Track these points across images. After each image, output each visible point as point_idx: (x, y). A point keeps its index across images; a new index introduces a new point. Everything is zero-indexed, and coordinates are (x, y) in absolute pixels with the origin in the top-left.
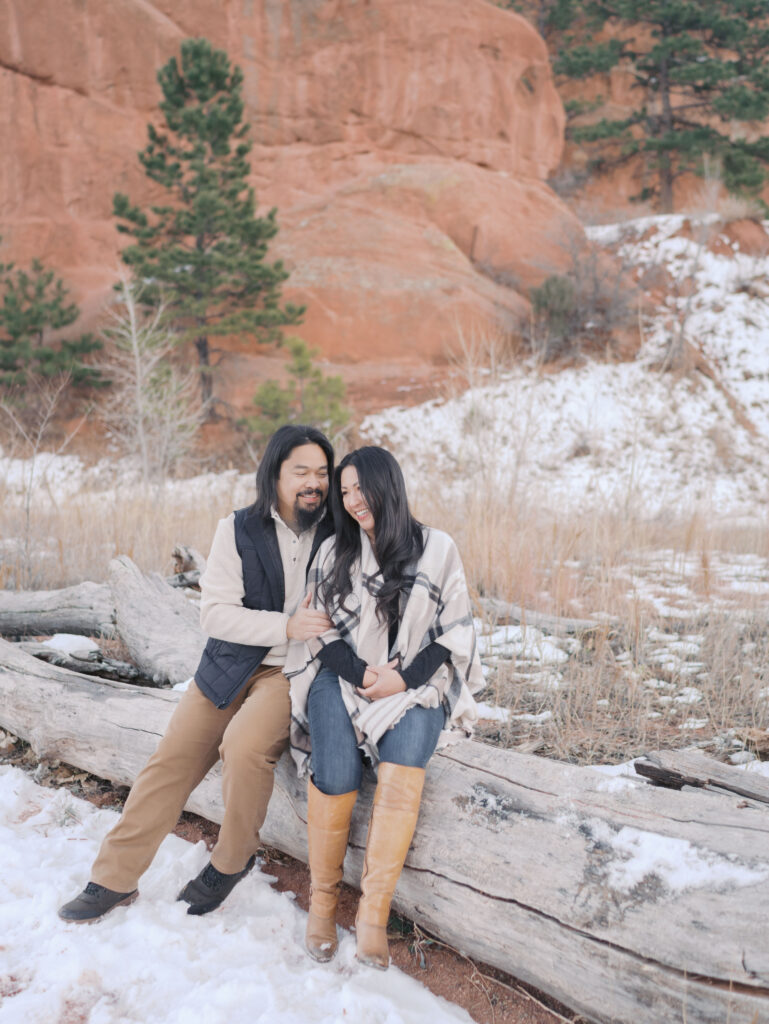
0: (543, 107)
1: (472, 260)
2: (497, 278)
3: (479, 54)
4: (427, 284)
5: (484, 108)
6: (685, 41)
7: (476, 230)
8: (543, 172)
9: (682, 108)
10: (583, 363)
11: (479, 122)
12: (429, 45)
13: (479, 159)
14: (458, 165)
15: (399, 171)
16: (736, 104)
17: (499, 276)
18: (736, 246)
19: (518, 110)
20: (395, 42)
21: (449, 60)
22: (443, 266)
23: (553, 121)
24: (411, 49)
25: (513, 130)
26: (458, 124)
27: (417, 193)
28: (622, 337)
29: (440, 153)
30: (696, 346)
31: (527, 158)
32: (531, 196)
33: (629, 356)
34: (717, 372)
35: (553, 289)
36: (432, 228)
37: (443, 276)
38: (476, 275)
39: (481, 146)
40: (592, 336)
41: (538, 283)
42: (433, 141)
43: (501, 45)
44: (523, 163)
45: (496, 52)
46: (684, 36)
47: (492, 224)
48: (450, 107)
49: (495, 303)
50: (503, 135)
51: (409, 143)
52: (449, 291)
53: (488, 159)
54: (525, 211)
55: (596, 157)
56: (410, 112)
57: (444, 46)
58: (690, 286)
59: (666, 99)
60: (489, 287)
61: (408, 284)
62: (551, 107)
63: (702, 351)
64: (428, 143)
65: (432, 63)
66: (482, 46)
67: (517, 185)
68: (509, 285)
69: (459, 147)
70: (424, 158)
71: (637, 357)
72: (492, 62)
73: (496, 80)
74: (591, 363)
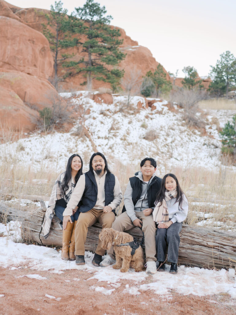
0: (47, 58)
1: (24, 101)
2: (31, 108)
3: (28, 42)
4: (10, 108)
5: (29, 57)
6: (94, 41)
7: (25, 93)
8: (47, 77)
9: (95, 59)
10: (54, 132)
11: (28, 61)
12: (13, 38)
13: (28, 72)
14: (21, 73)
15: (3, 74)
16: (107, 60)
17: (32, 106)
18: (102, 101)
19: (40, 59)
20: (3, 37)
21: (19, 43)
22: (15, 103)
23: (50, 63)
24: (8, 39)
25: (38, 64)
26: (22, 62)
27: (8, 81)
28: (66, 125)
29: (16, 70)
30: (87, 129)
31: (42, 72)
32: (43, 84)
33: (67, 131)
34: (91, 136)
35: (45, 111)
36: (12, 91)
37: (15, 106)
38: (25, 106)
39: (29, 68)
40: (57, 125)
41: (42, 109)
42: (14, 66)
43: (35, 40)
44: (41, 74)
45: (33, 42)
46: (94, 40)
47: (31, 91)
48: (19, 57)
49: (30, 114)
50: (35, 66)
51: (7, 66)
52: (16, 110)
53: (30, 73)
54: (41, 88)
55: (69, 72)
56: (7, 57)
57: (18, 39)
58: (88, 112)
59: (90, 57)
60: (28, 109)
61: (4, 107)
62: (50, 58)
63: (88, 130)
64: (13, 66)
65: (14, 44)
66: (29, 40)
67: (39, 80)
68: (35, 109)
69: (22, 68)
70: (11, 71)
71: (70, 131)
72: (32, 44)
73: (33, 50)
74: (56, 133)
